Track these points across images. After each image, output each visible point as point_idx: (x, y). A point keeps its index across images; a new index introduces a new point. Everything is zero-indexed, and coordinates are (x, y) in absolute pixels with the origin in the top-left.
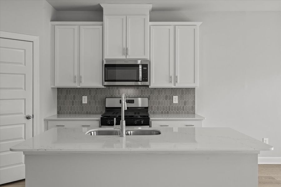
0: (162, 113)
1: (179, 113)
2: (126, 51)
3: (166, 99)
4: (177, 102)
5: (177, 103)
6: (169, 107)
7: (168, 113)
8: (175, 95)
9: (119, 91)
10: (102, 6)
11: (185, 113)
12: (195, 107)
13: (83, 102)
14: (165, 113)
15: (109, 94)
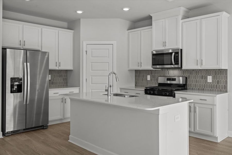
0: (199, 89)
1: (213, 90)
2: (164, 44)
3: (202, 78)
4: (211, 81)
5: (211, 83)
6: (205, 85)
7: (203, 90)
8: (209, 76)
9: (169, 72)
10: (151, 15)
11: (218, 91)
12: (227, 86)
13: (148, 79)
14: (201, 89)
15: (162, 74)
